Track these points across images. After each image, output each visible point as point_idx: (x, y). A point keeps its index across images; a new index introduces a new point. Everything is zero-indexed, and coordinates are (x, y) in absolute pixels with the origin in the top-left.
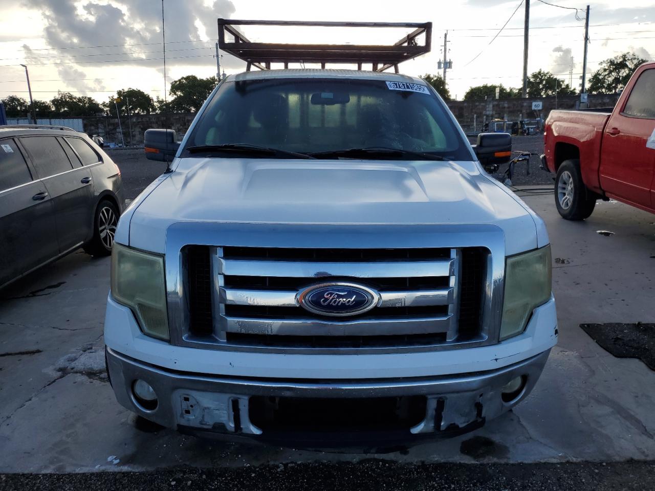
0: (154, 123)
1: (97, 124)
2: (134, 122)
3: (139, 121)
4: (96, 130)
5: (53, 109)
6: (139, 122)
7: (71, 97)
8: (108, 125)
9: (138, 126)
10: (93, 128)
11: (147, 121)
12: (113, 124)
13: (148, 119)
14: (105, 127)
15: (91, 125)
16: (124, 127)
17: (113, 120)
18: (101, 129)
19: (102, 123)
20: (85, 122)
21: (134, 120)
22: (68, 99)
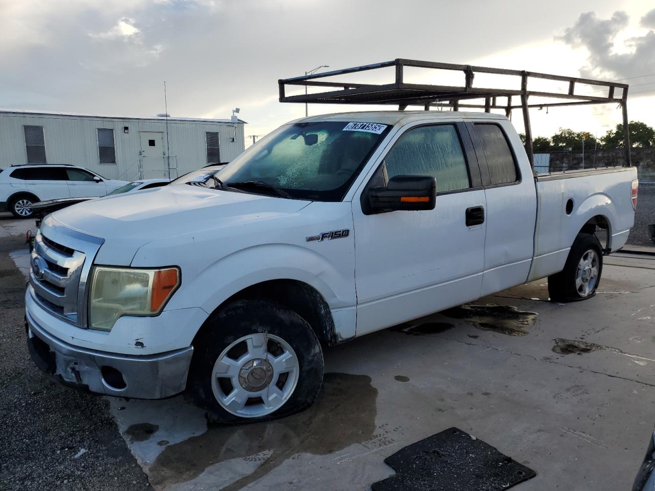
0: (620, 158)
1: (563, 159)
2: (600, 157)
3: (604, 155)
4: (561, 164)
5: (552, 144)
6: (604, 157)
7: (570, 133)
8: (573, 160)
9: (603, 161)
10: (558, 162)
11: (613, 156)
12: (578, 159)
13: (614, 154)
14: (569, 161)
15: (557, 159)
16: (588, 162)
17: (579, 154)
18: (565, 163)
19: (568, 158)
20: (552, 156)
21: (600, 155)
22: (567, 135)
